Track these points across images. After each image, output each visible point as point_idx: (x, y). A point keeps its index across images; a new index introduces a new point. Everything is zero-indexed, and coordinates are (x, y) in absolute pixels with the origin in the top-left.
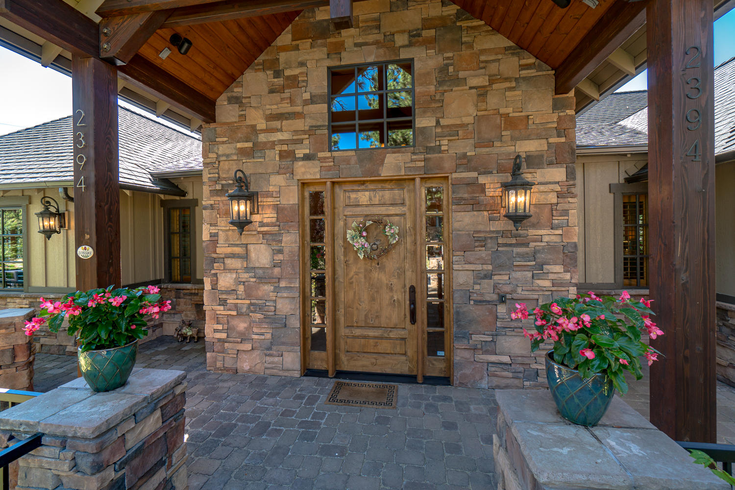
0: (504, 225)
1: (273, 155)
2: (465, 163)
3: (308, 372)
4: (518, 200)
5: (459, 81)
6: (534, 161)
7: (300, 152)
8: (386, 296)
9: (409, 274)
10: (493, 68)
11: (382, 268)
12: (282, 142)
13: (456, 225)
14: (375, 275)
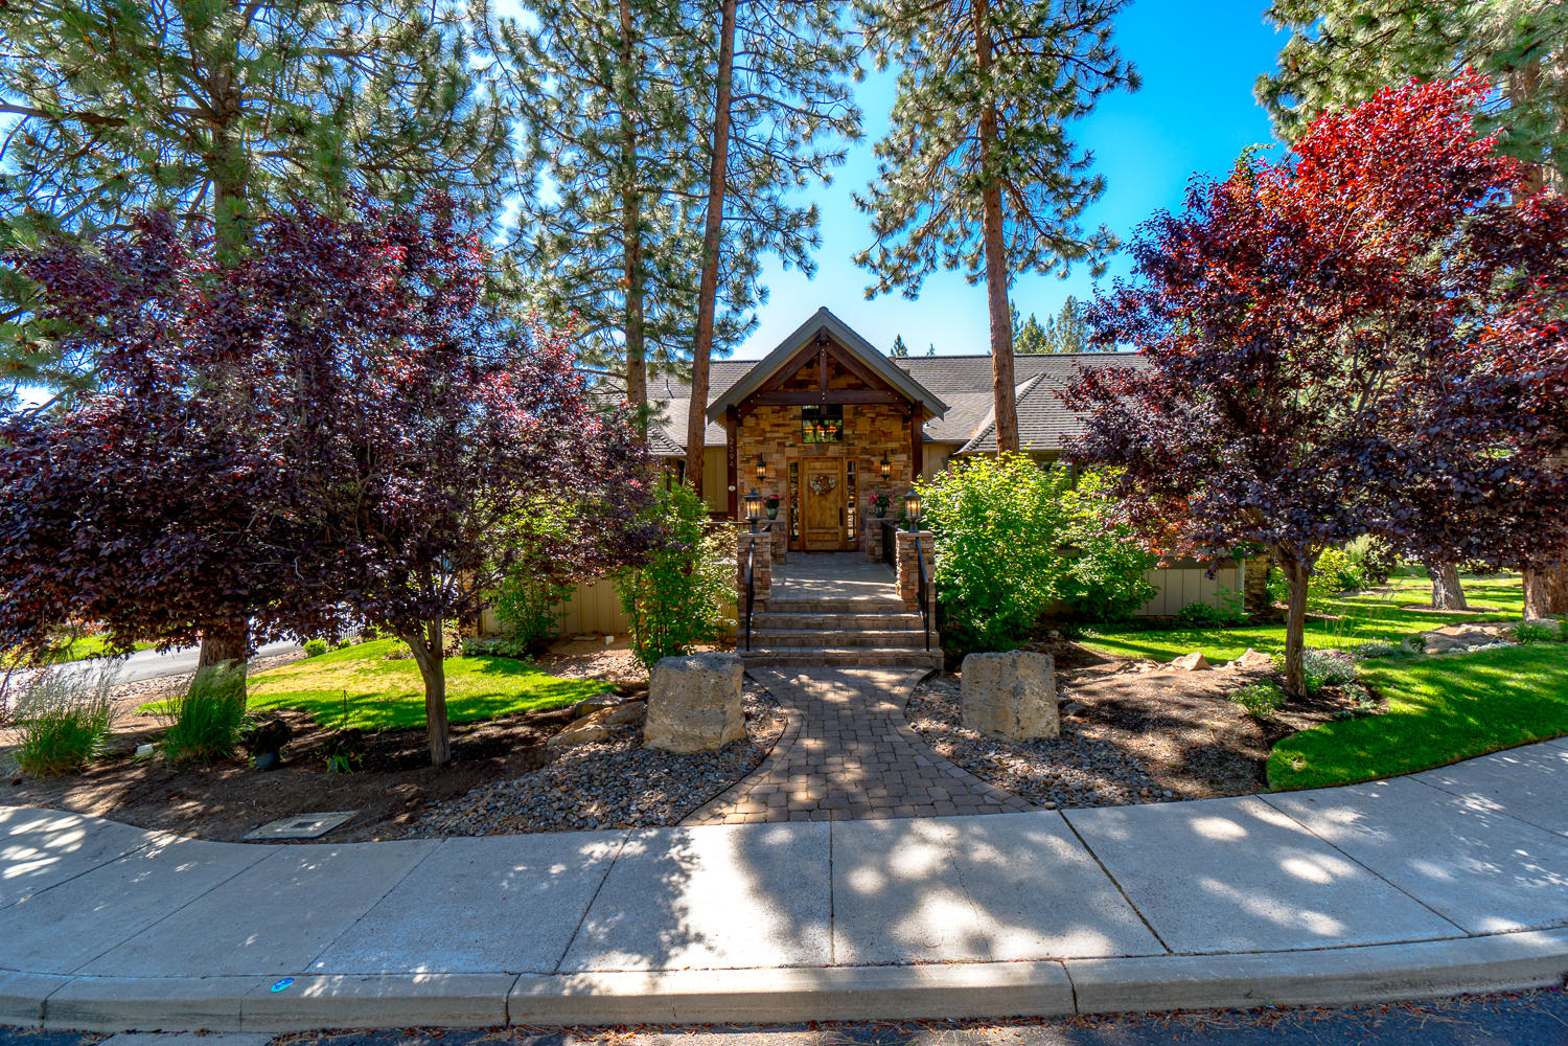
0: (881, 479)
1: (774, 444)
2: (865, 451)
3: (790, 550)
4: (886, 469)
5: (863, 415)
6: (894, 452)
7: (787, 444)
8: (828, 513)
9: (839, 502)
10: (877, 412)
11: (826, 500)
12: (779, 438)
13: (861, 479)
14: (823, 503)
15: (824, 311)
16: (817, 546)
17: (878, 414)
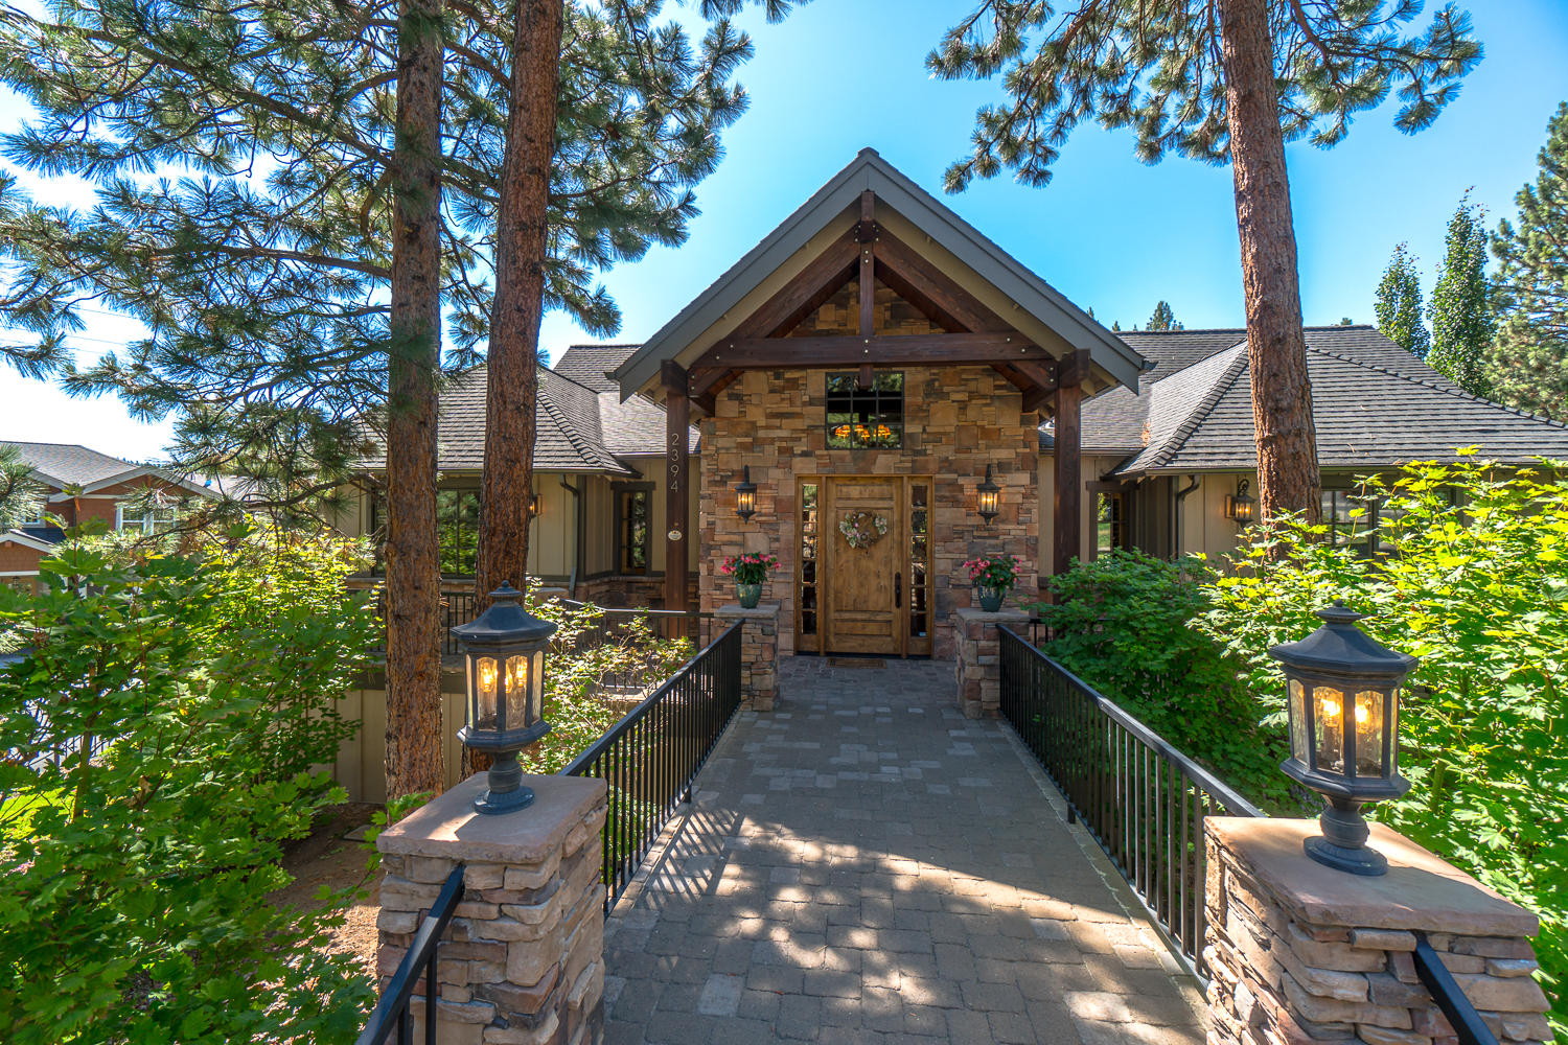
0: (980, 521)
1: (771, 451)
2: (946, 465)
3: (799, 652)
4: (988, 500)
5: (943, 396)
6: (1003, 467)
7: (797, 450)
8: (873, 582)
9: (895, 562)
10: (972, 386)
11: (871, 557)
12: (781, 439)
13: (938, 519)
14: (864, 563)
15: (868, 158)
16: (850, 645)
17: (973, 395)
